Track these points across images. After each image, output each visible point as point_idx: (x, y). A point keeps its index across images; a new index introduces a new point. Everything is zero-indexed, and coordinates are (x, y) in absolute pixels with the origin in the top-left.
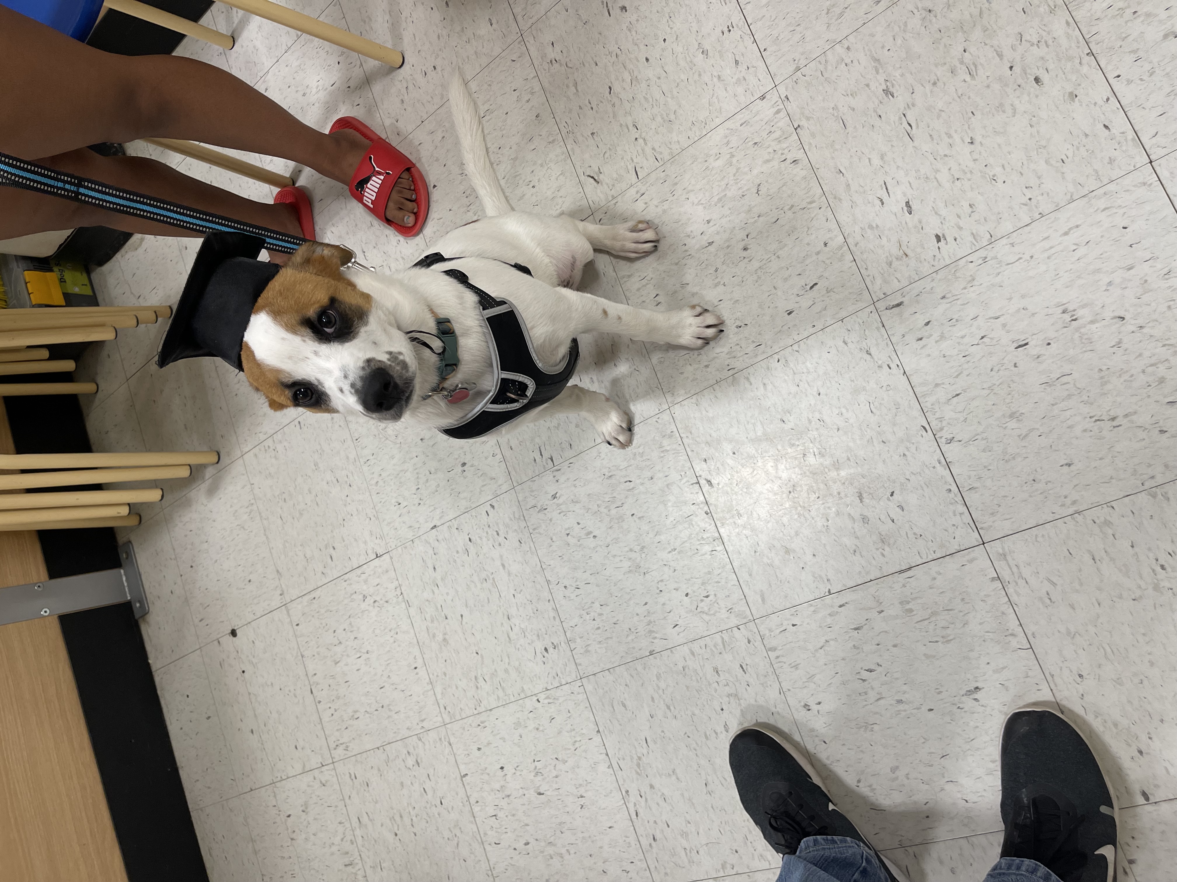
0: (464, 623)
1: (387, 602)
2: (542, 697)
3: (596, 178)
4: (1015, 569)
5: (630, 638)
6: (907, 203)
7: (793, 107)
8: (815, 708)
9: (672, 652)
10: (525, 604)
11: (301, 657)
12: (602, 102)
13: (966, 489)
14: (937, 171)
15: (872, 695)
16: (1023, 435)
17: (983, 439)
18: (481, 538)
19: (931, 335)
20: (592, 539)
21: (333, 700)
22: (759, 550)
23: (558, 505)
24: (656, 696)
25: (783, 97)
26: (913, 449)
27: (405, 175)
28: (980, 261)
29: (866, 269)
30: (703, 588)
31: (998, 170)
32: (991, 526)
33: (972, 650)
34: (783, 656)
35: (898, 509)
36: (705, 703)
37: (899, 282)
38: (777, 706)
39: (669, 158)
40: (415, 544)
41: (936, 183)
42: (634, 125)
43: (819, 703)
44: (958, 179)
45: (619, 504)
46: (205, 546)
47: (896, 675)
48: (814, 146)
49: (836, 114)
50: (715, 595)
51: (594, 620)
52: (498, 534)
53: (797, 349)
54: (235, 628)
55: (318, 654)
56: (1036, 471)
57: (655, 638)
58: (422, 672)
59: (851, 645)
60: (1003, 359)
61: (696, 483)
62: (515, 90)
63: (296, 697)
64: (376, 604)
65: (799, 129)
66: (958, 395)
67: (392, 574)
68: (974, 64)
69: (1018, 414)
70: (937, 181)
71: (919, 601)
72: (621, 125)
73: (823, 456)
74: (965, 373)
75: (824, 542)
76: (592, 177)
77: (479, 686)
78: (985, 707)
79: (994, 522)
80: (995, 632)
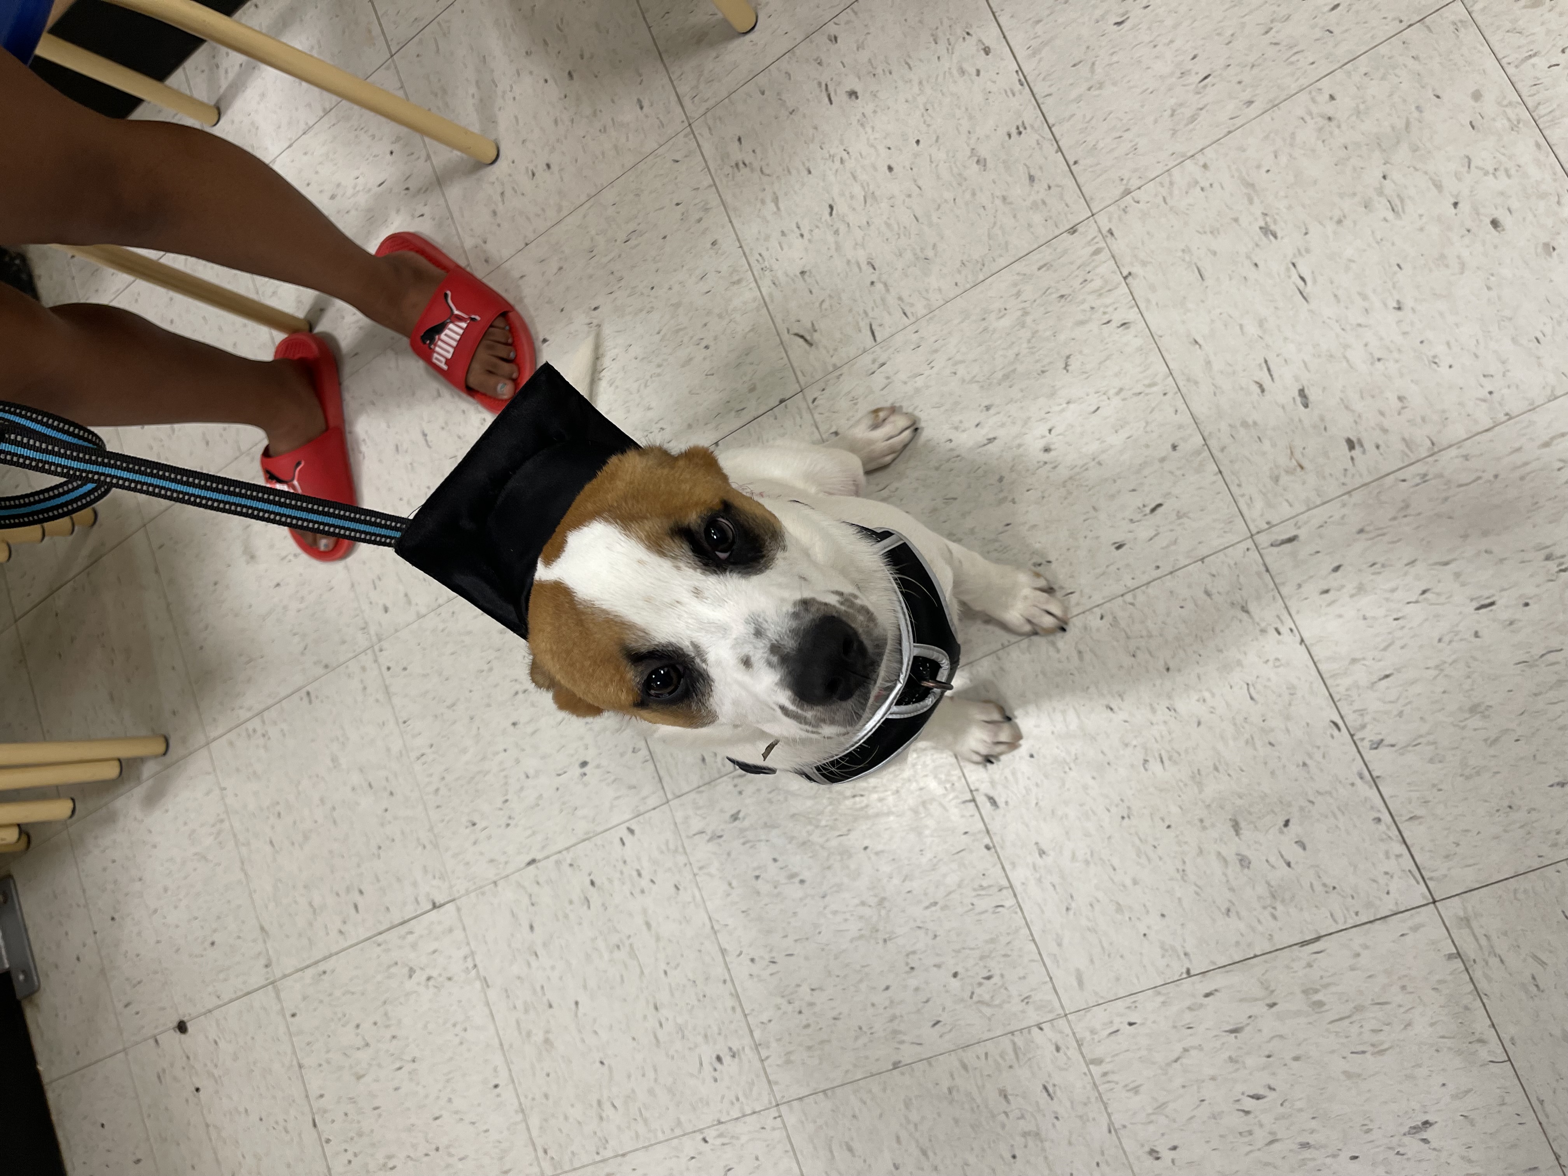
0: (580, 1014)
1: (450, 979)
2: (710, 1134)
3: (808, 338)
4: (1484, 942)
5: (860, 1042)
6: (1302, 392)
7: (1119, 245)
8: (1167, 1155)
9: (930, 1064)
10: (684, 986)
11: (297, 1068)
12: (817, 227)
13: (1404, 818)
14: (1346, 346)
15: (1261, 1136)
16: (1492, 739)
17: (1429, 743)
18: (610, 881)
19: (1343, 586)
20: (798, 885)
21: (352, 1139)
22: (1073, 905)
23: (742, 830)
24: (904, 1135)
25: (1105, 231)
26: (1318, 756)
27: (500, 323)
28: (1418, 480)
29: (1239, 485)
30: (981, 964)
31: (1440, 349)
32: (1446, 876)
33: (1419, 1066)
34: (1113, 1072)
35: (1296, 847)
36: (986, 1146)
37: (1291, 505)
38: (1106, 1152)
39: (925, 312)
40: (499, 888)
41: (1345, 364)
42: (869, 263)
43: (1174, 1148)
44: (1379, 360)
45: (844, 830)
46: (137, 886)
47: (1299, 1105)
48: (1154, 303)
49: (1187, 258)
50: (1002, 976)
51: (800, 1012)
52: (640, 875)
53: (1132, 601)
54: (185, 1019)
55: (328, 1062)
56: (1513, 793)
57: (902, 1042)
58: (507, 1093)
59: (1226, 1055)
60: (1457, 625)
61: (970, 801)
62: (678, 204)
63: (287, 1131)
64: (431, 983)
65: (1130, 278)
66: (1387, 676)
67: (458, 934)
68: (1399, 196)
69: (1482, 708)
70: (1348, 361)
71: (1333, 989)
72: (848, 262)
73: (1176, 763)
74: (1399, 643)
75: (1178, 895)
76: (802, 337)
77: (604, 1115)
78: (1439, 1151)
79: (1449, 869)
80: (1453, 1038)
